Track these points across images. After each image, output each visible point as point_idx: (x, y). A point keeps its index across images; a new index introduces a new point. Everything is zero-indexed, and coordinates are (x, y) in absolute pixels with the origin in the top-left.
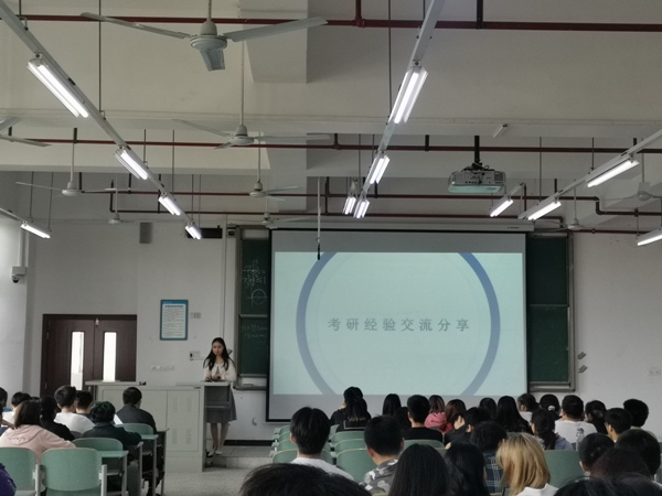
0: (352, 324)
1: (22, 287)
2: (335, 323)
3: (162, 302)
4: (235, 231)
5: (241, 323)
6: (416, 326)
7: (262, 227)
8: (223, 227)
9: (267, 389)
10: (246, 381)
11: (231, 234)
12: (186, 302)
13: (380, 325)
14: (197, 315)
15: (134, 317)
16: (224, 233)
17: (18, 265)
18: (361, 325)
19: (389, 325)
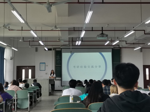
0: (78, 67)
1: (12, 61)
2: (74, 67)
3: (40, 63)
5: (56, 67)
6: (90, 67)
7: (60, 48)
8: (52, 48)
9: (61, 80)
10: (57, 78)
11: (53, 50)
12: (45, 63)
13: (83, 67)
14: (47, 66)
15: (35, 66)
17: (11, 56)
18: (80, 67)
19: (85, 67)
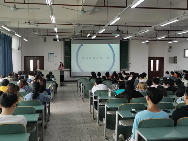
0: (87, 58)
1: (20, 51)
2: (83, 58)
3: (49, 54)
4: (63, 39)
5: (65, 58)
6: (99, 58)
7: (69, 39)
8: (61, 39)
9: (70, 71)
10: (66, 69)
11: (62, 40)
12: (54, 54)
13: (92, 58)
14: (56, 56)
15: (43, 57)
16: (61, 40)
17: (19, 46)
18: (89, 58)
19: (94, 58)
